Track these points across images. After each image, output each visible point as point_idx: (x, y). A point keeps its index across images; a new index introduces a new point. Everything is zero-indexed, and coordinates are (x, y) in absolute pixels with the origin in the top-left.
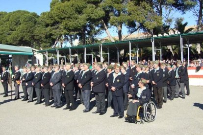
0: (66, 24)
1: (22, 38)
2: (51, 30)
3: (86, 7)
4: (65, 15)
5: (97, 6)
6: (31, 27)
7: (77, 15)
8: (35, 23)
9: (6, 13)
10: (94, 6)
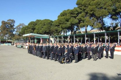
0: (62, 26)
1: (46, 31)
2: (57, 28)
3: (70, 19)
4: (61, 22)
5: (75, 18)
6: (49, 27)
7: (66, 22)
8: (51, 25)
9: (41, 20)
10: (74, 18)
